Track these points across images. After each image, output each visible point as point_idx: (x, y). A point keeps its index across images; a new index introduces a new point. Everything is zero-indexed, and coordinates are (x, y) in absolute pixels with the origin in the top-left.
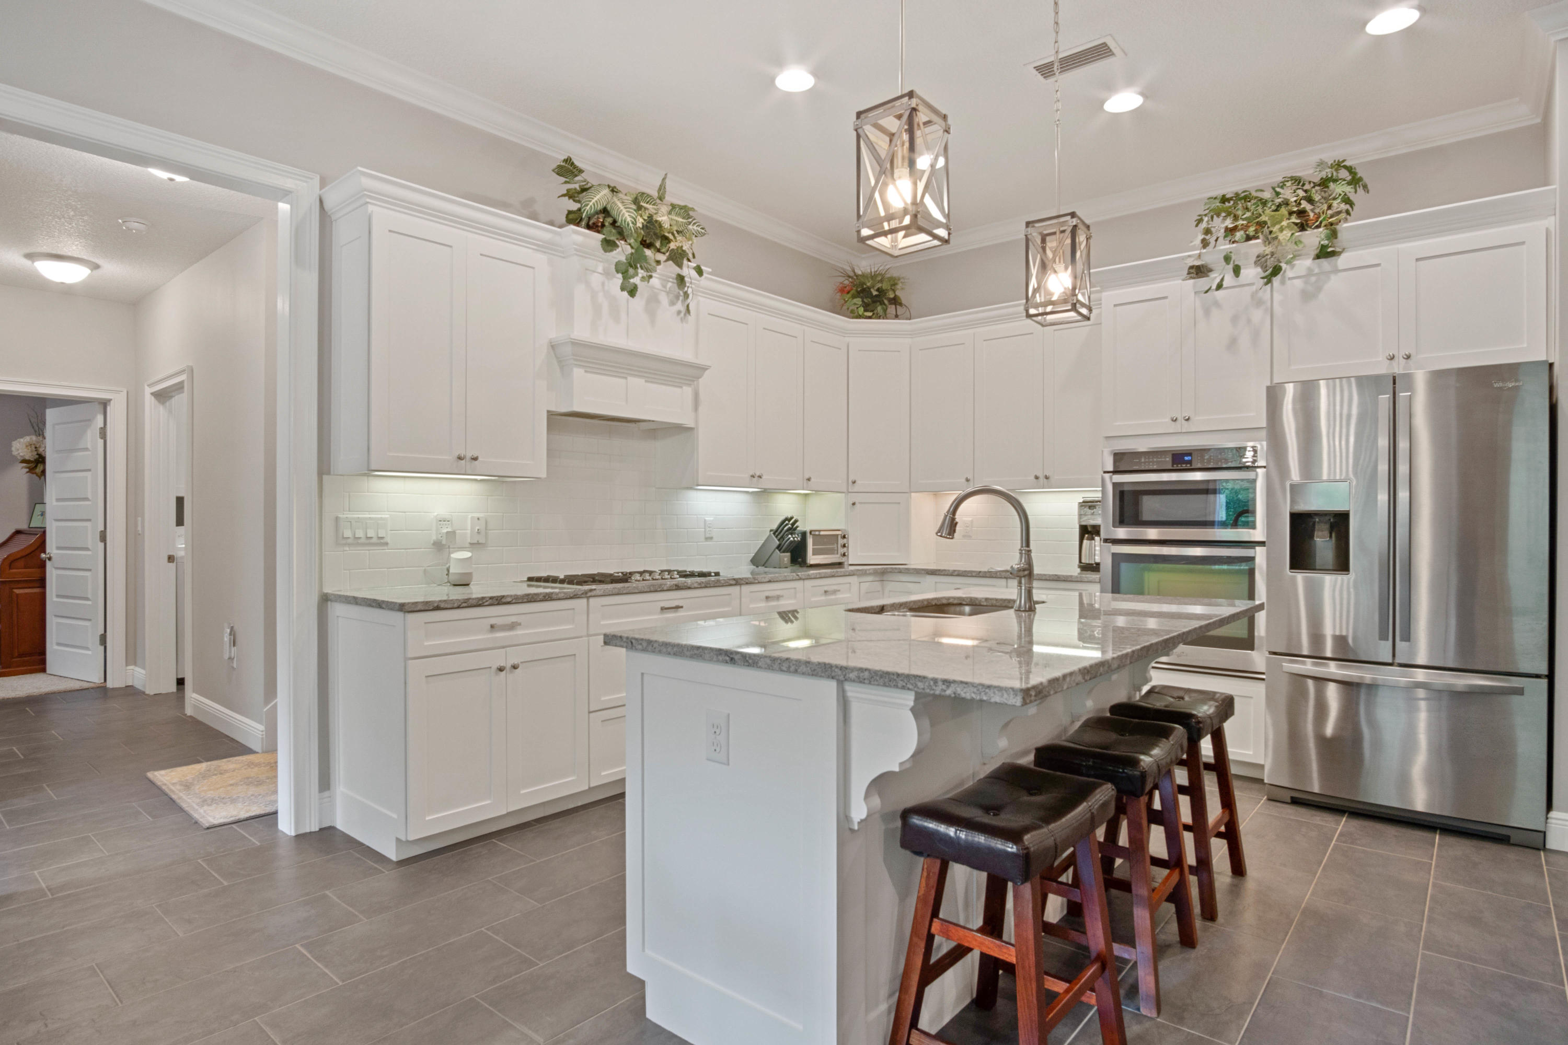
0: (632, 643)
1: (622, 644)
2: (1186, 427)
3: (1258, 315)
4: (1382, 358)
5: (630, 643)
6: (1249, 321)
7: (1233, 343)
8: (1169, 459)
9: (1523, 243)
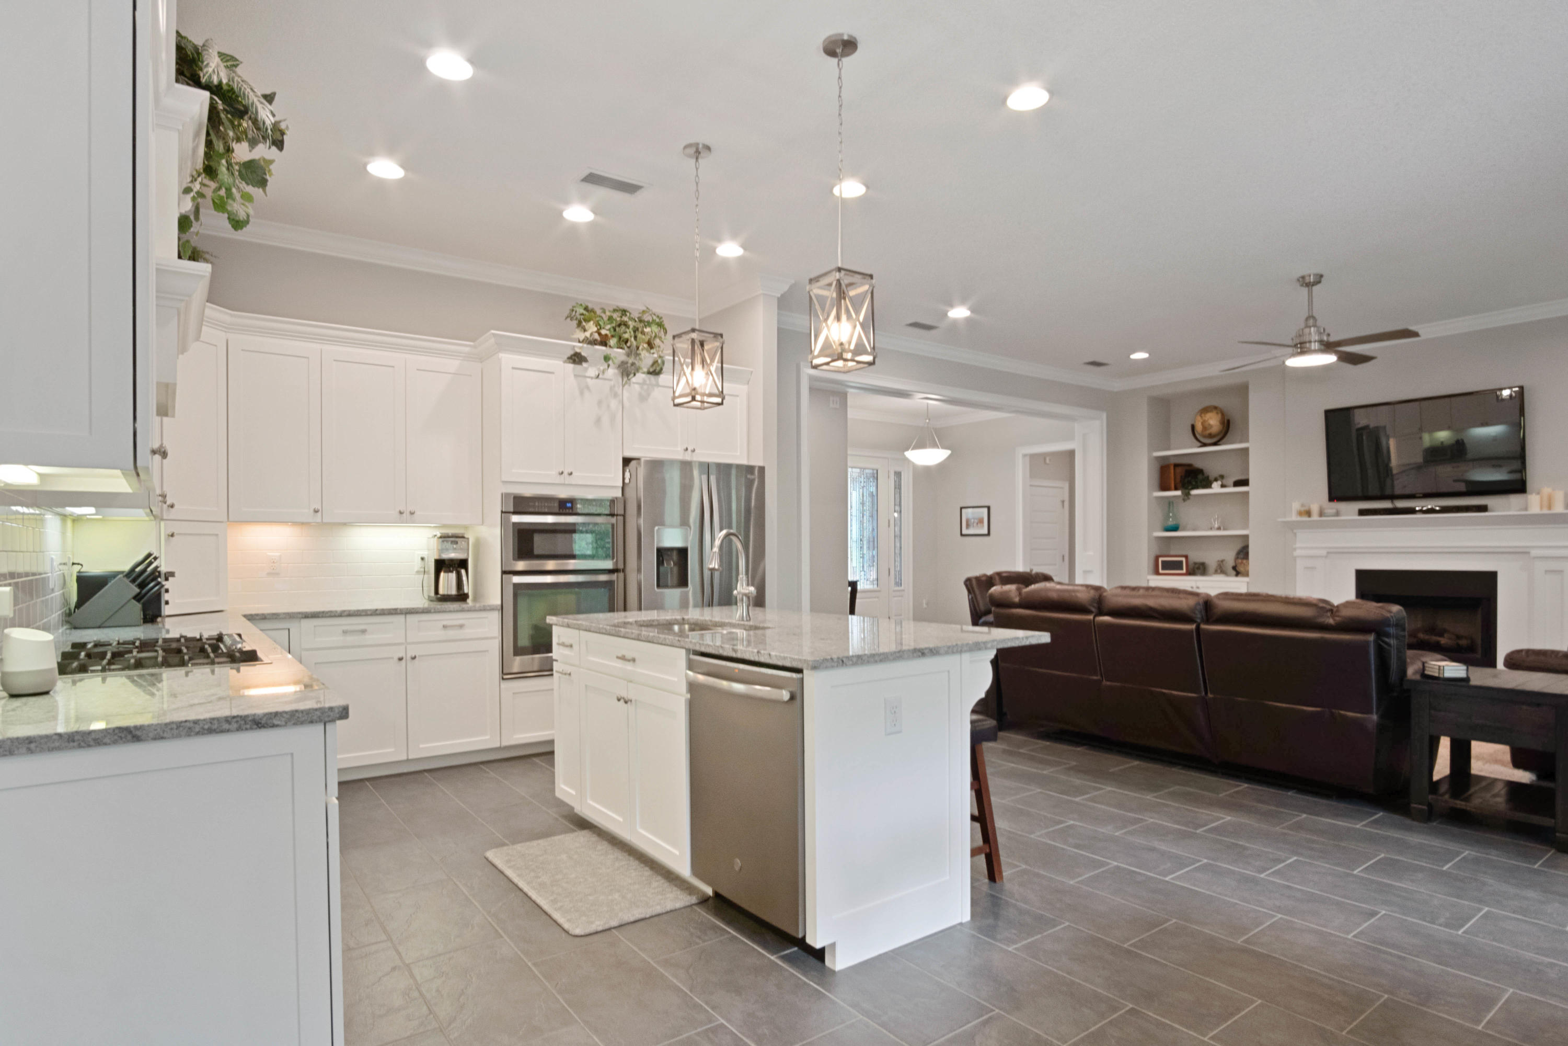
0: (843, 661)
1: (833, 664)
2: (568, 480)
3: (614, 404)
4: (680, 449)
5: (841, 662)
6: (608, 406)
7: (598, 421)
8: (556, 505)
9: (737, 396)
